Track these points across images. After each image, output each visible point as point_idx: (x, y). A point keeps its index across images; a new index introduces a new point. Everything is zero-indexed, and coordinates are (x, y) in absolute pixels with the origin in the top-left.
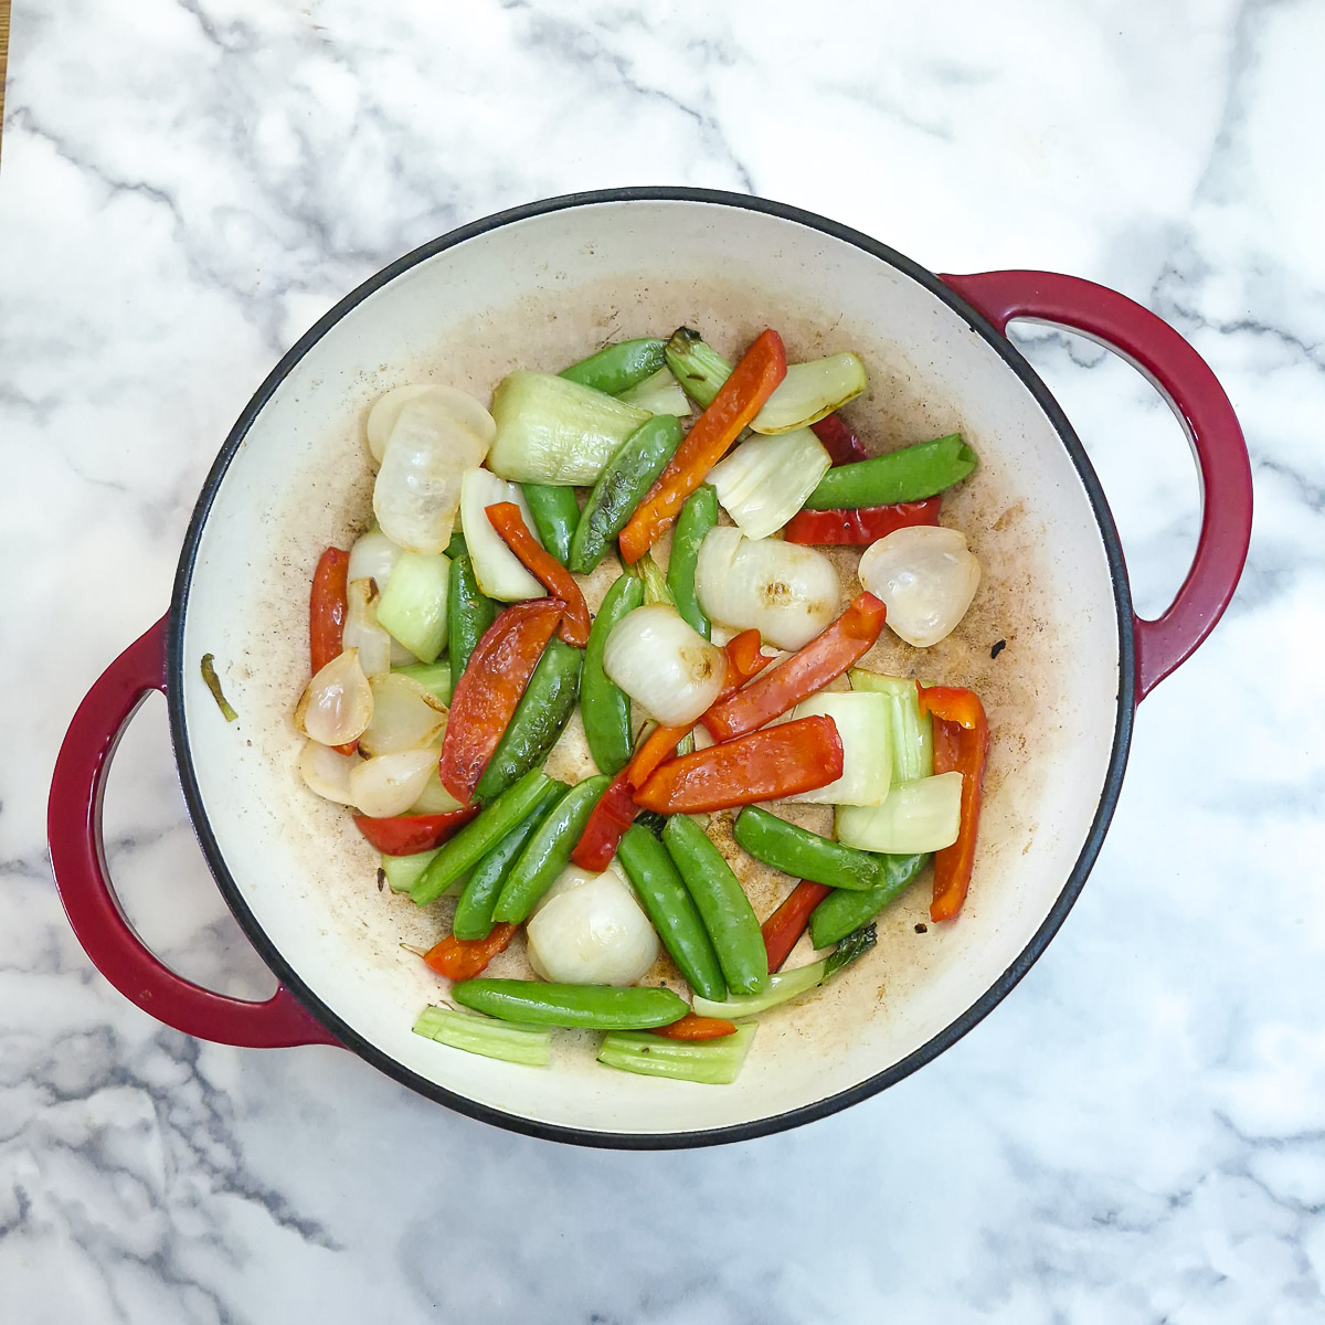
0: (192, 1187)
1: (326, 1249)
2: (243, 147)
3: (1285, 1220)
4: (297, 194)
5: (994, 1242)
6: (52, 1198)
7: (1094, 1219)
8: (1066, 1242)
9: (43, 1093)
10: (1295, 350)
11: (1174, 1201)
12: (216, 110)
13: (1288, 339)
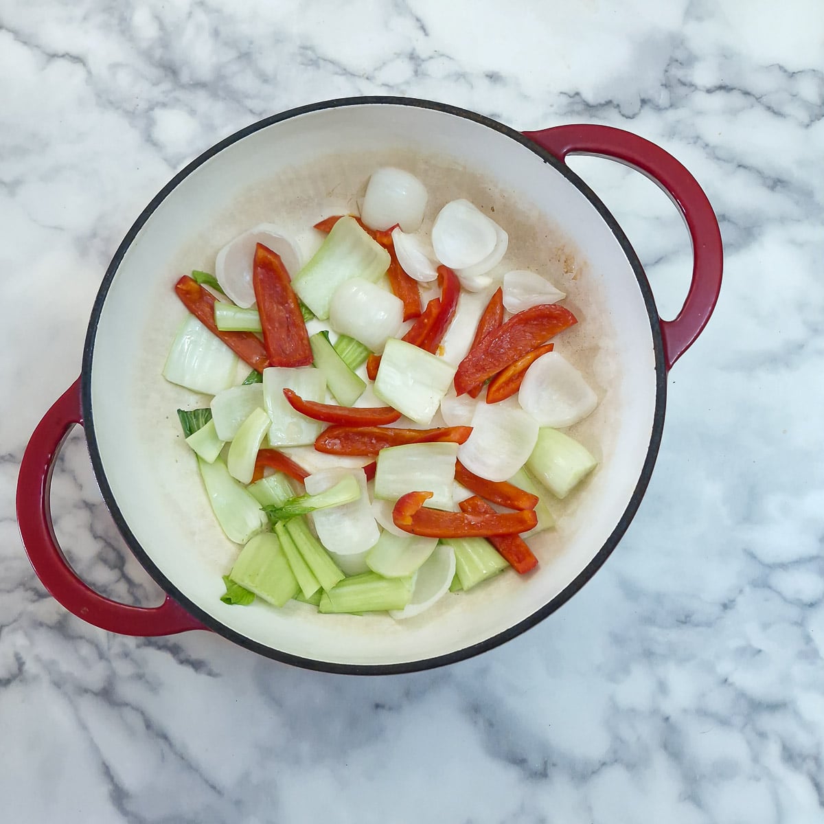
0: (124, 645)
1: (209, 677)
2: (124, 28)
3: (794, 613)
4: (158, 53)
5: (618, 639)
6: (38, 659)
7: (677, 621)
8: (662, 637)
9: (30, 594)
10: (752, 99)
11: (725, 607)
12: (108, 9)
13: (747, 93)
